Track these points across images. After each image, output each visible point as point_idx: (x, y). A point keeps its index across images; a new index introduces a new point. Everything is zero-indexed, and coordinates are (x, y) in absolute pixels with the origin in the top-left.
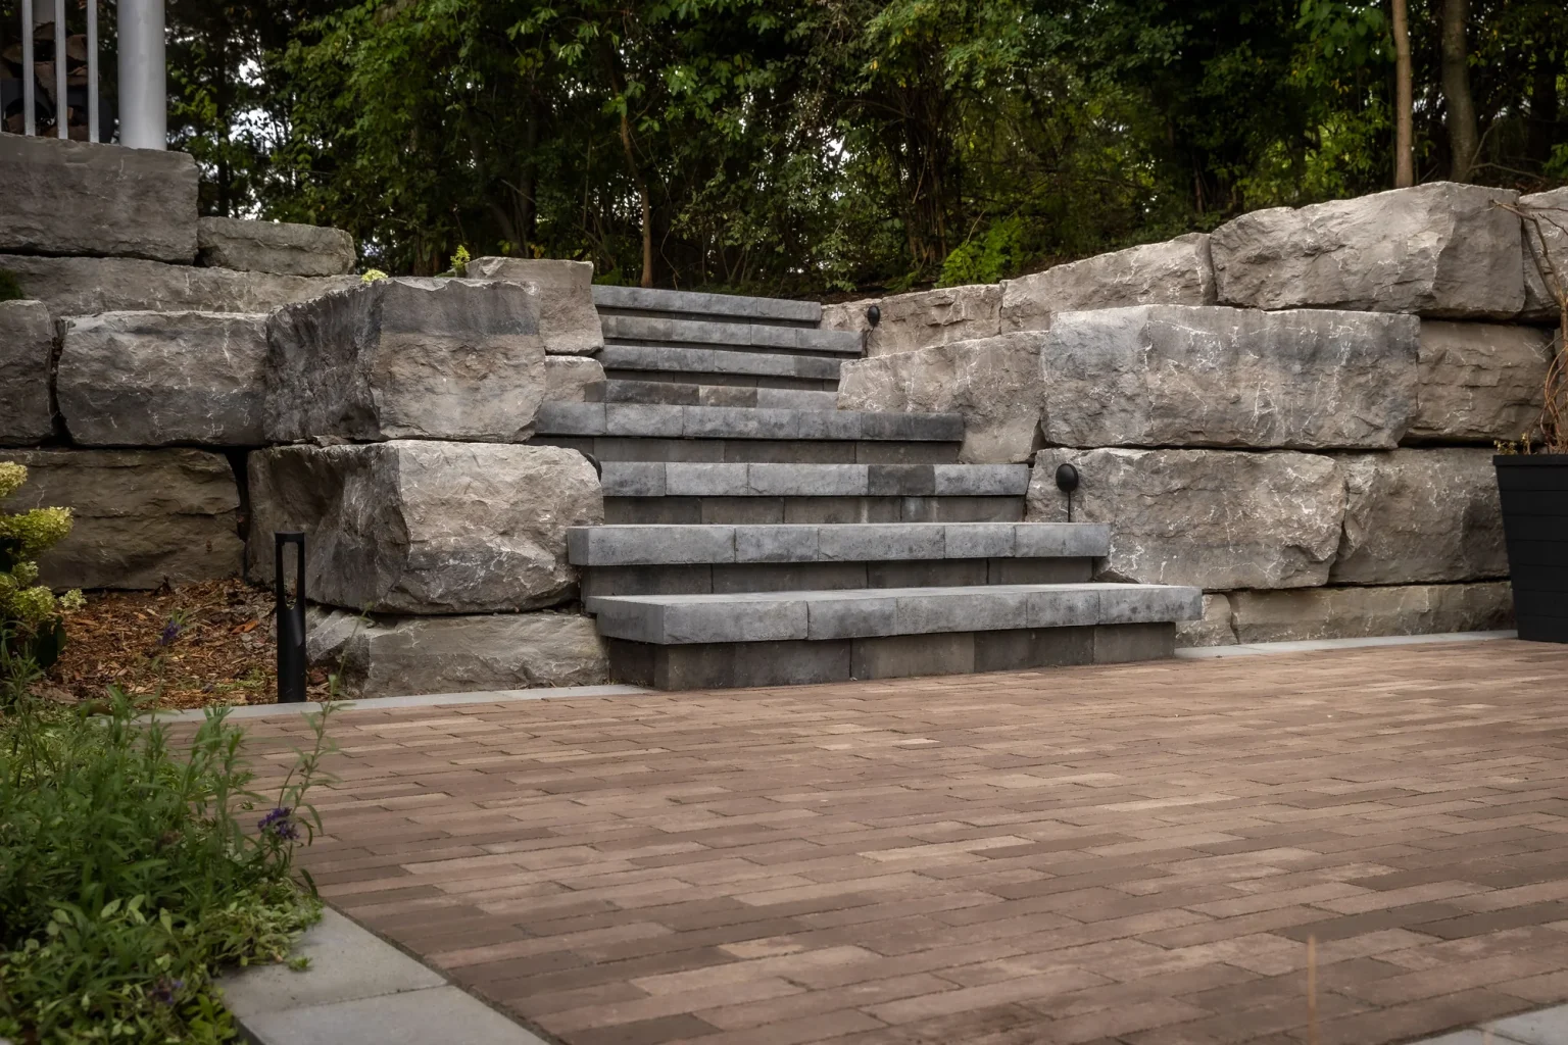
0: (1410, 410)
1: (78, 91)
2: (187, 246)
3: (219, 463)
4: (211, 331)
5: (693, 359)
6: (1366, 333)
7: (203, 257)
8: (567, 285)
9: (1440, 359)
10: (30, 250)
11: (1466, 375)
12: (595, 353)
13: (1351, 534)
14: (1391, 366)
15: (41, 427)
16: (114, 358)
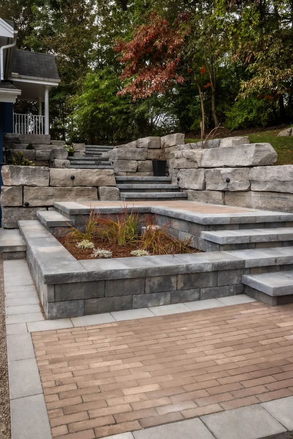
0: (147, 157)
1: (41, 128)
2: (49, 143)
3: (47, 162)
4: (47, 151)
5: (95, 152)
6: (141, 150)
7: (51, 144)
8: (82, 146)
9: (150, 152)
10: (36, 144)
11: (153, 154)
12: (85, 152)
13: (139, 167)
14: (144, 153)
15: (34, 159)
16: (39, 154)
